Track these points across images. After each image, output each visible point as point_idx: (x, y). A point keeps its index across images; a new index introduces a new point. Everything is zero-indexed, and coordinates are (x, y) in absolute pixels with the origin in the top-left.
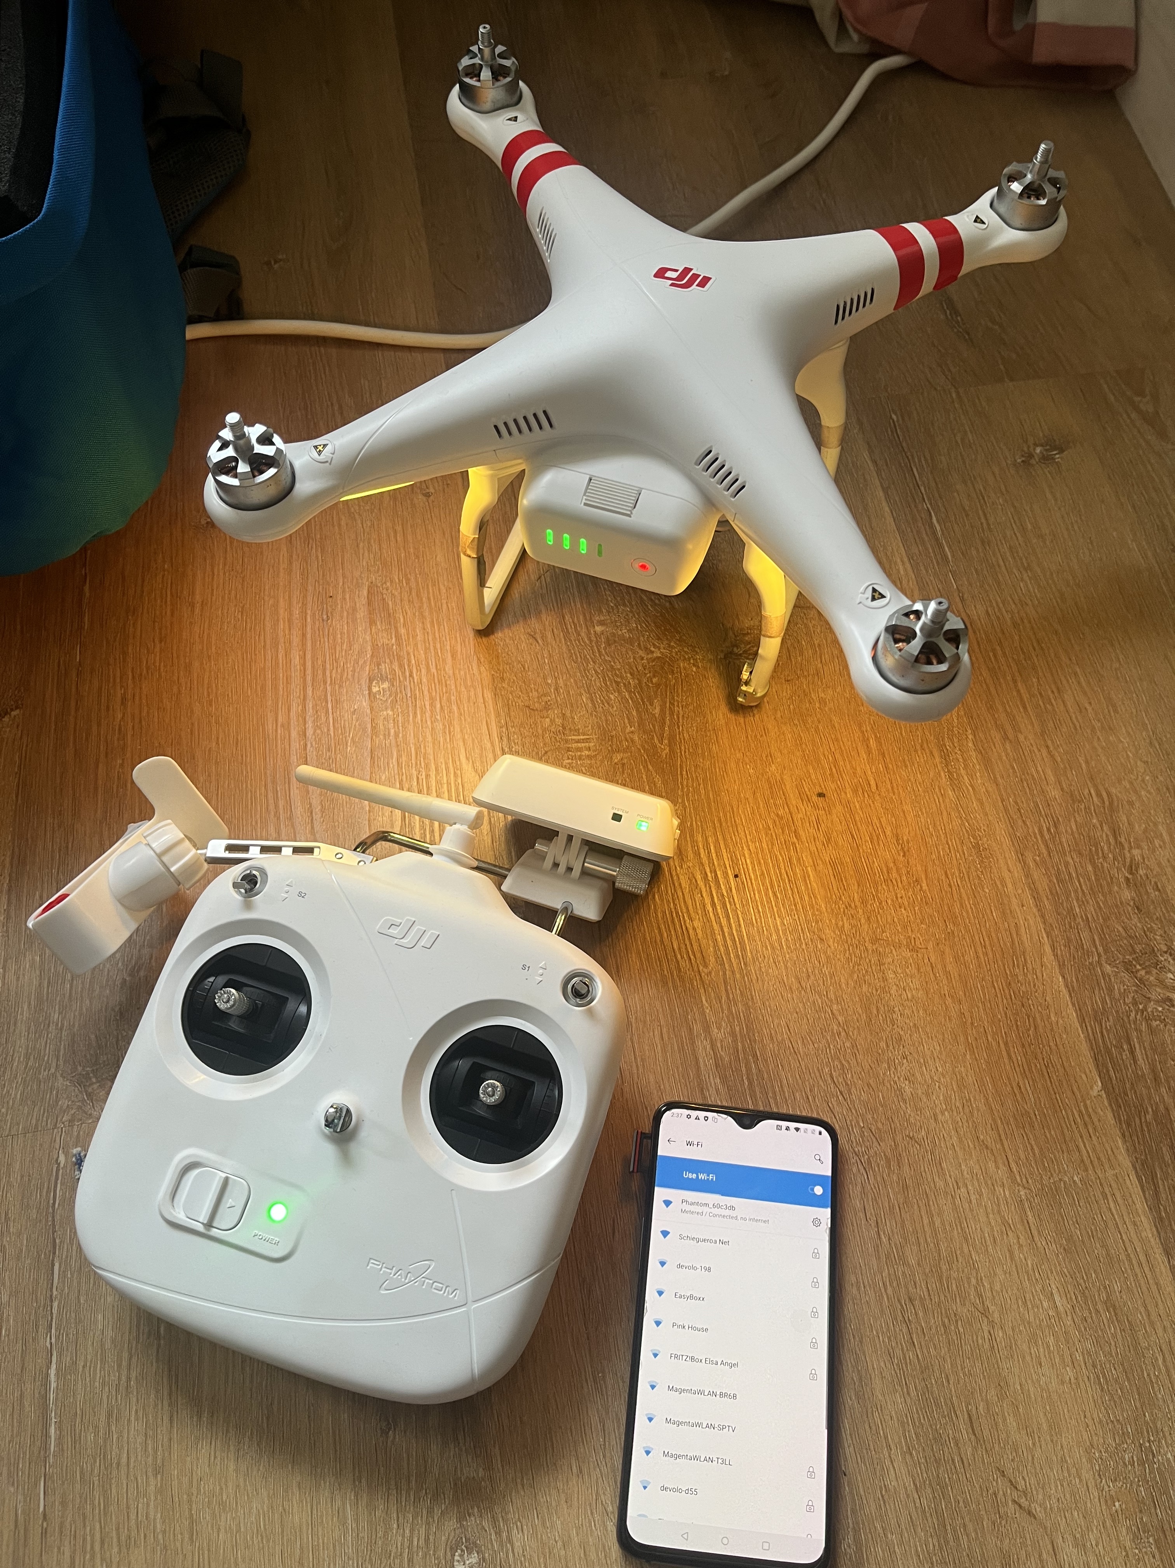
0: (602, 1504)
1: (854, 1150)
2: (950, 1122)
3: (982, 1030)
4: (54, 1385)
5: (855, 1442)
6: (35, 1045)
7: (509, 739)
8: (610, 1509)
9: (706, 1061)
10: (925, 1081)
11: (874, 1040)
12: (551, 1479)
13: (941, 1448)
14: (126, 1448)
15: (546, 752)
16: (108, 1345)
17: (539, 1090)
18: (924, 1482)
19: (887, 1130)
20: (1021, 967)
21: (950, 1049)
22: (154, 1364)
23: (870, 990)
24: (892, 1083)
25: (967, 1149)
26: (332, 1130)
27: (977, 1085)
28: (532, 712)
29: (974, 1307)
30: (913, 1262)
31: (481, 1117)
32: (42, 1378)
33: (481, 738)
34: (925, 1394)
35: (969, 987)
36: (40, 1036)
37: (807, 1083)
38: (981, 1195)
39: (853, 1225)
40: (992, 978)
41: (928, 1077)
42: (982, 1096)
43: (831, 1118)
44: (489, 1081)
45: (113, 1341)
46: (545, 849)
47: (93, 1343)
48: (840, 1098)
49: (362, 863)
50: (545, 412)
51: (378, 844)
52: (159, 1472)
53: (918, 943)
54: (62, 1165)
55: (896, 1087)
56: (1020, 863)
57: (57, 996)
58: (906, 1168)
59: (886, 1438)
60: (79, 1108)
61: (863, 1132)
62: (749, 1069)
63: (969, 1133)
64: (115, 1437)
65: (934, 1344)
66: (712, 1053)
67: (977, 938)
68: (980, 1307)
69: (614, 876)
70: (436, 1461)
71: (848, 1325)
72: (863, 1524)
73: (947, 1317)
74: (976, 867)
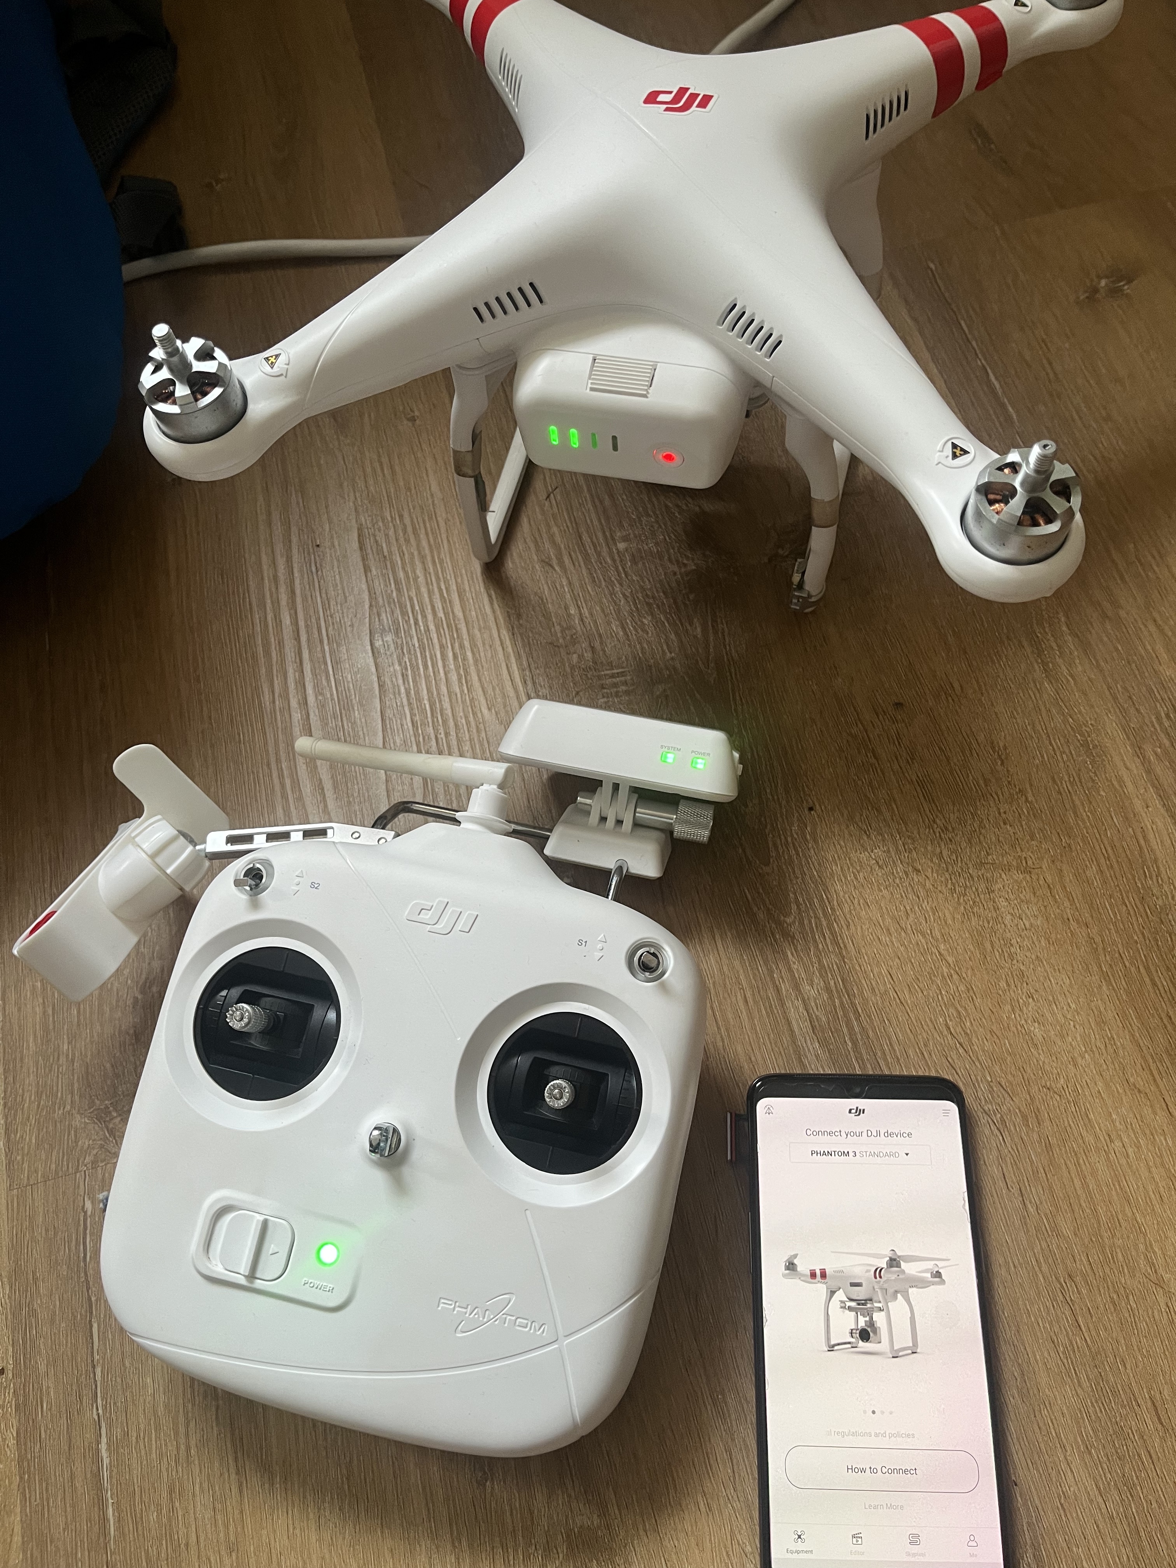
0: (739, 1544)
1: (984, 1110)
2: (1092, 1067)
3: (1117, 955)
4: (106, 1461)
5: (1023, 1447)
6: (46, 1081)
7: (534, 683)
8: (748, 1549)
9: (800, 1025)
10: (1057, 1021)
11: (992, 981)
12: (677, 1520)
13: (1123, 1443)
14: (193, 1527)
15: (577, 693)
16: (161, 1409)
17: (614, 1082)
18: (1109, 1484)
19: (1019, 1082)
20: (1154, 878)
21: (1082, 981)
22: (215, 1428)
23: (981, 923)
24: (1019, 1027)
25: (1116, 1094)
26: (378, 1156)
27: (1118, 1021)
28: (556, 648)
29: (1146, 1277)
30: (1067, 1232)
31: (550, 1121)
32: (93, 1454)
33: (502, 685)
34: (1099, 1383)
35: (1095, 906)
36: (50, 1071)
37: (920, 1037)
38: (1139, 1147)
39: (992, 1196)
40: (1121, 894)
41: (1060, 1016)
42: (1126, 1032)
43: (953, 1075)
44: (555, 1082)
45: (166, 1406)
46: (588, 801)
47: (144, 1410)
48: (961, 1050)
49: (383, 841)
50: (531, 284)
51: (400, 816)
52: (233, 1550)
53: (1030, 863)
54: (89, 1213)
55: (1023, 1031)
56: (1139, 757)
57: (64, 1024)
58: (1047, 1123)
59: (1058, 1436)
60: (102, 1147)
61: (992, 1088)
62: (851, 1029)
63: (1116, 1077)
64: (180, 1513)
65: (1104, 1325)
66: (805, 1014)
67: (1097, 848)
68: (1153, 1277)
69: (671, 824)
70: (543, 1511)
71: (1001, 1313)
72: (1043, 1538)
73: (1116, 1292)
74: (1087, 768)
